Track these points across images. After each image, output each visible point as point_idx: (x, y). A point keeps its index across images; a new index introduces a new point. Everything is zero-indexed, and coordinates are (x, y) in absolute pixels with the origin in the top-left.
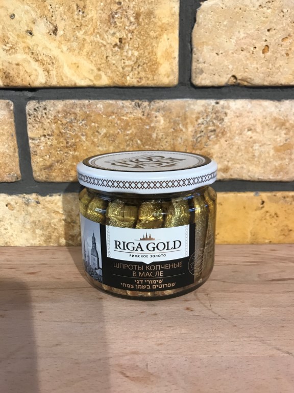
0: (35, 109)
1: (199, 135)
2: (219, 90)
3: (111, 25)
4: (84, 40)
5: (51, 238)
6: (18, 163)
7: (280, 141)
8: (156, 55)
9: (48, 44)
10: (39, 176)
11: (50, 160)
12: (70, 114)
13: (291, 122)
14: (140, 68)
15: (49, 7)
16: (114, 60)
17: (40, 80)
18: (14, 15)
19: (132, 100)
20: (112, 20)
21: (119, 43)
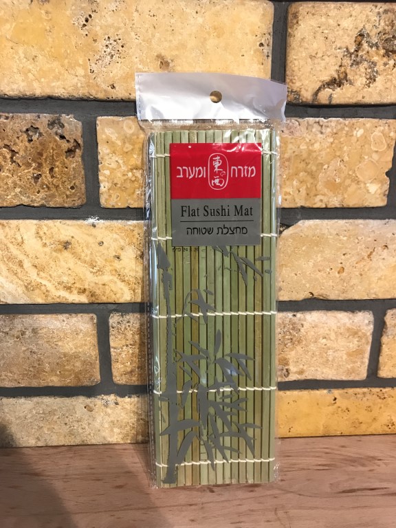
0: (118, 322)
6: (98, 370)
7: (353, 347)
10: (119, 380)
11: (131, 366)
13: (363, 331)
17: (125, 297)
18: (103, 242)
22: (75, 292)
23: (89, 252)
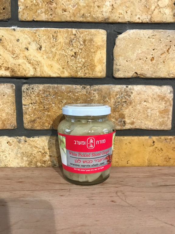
0: (27, 89)
1: (117, 104)
2: (128, 80)
3: (70, 45)
4: (56, 53)
5: (32, 162)
6: (15, 119)
7: (162, 107)
8: (94, 61)
9: (36, 55)
10: (27, 126)
11: (34, 117)
12: (47, 92)
13: (167, 97)
14: (85, 68)
15: (38, 36)
16: (72, 63)
17: (30, 73)
18: (19, 40)
19: (81, 85)
20: (71, 43)
21: (74, 55)
22: (3, 69)
23: (11, 45)
